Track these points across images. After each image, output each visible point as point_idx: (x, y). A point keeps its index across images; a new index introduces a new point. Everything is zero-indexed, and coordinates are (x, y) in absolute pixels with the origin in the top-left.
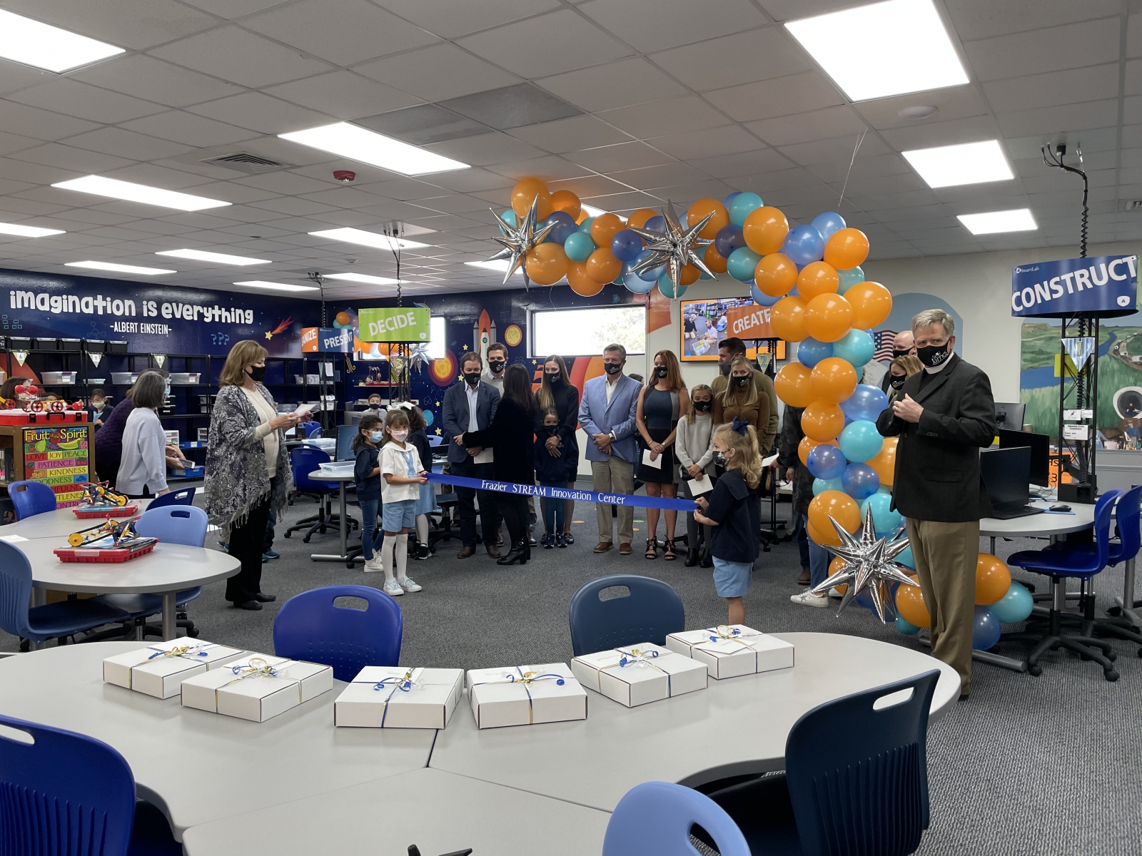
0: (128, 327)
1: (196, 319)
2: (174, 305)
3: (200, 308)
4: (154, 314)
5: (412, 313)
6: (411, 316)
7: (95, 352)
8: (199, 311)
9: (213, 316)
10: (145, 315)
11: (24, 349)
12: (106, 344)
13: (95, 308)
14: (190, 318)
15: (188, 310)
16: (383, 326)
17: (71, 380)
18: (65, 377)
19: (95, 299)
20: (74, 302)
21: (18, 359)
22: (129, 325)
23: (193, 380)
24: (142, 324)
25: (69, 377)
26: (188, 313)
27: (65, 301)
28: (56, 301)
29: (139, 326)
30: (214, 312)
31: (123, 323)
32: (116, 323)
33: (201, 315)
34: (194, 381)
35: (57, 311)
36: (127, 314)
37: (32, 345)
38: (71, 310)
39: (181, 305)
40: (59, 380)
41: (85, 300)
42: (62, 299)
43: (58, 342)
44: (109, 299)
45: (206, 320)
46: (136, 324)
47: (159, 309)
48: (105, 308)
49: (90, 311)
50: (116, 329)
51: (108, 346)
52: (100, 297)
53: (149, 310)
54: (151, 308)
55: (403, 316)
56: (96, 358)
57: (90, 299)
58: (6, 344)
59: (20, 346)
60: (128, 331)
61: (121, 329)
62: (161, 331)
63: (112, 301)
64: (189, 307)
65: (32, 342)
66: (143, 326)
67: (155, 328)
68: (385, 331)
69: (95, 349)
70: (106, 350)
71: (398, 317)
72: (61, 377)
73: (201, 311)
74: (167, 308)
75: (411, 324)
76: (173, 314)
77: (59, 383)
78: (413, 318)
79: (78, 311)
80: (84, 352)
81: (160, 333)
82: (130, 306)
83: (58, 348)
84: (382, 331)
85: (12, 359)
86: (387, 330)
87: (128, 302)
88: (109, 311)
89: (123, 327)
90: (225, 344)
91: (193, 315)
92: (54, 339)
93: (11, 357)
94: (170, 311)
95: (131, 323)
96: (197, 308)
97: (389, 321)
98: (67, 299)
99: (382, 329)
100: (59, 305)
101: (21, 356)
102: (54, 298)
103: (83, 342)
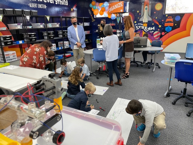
1: (53, 3)
7: (28, 15)
9: (58, 2)
11: (1, 14)
12: (31, 12)
17: (21, 27)
18: (19, 26)
22: (34, 5)
23: (57, 25)
24: (38, 4)
25: (20, 26)
30: (58, 0)
31: (32, 4)
32: (30, 4)
37: (3, 12)
40: (16, 27)
43: (13, 10)
45: (56, 3)
46: (36, 4)
50: (30, 6)
56: (28, 18)
60: (34, 7)
61: (32, 6)
62: (44, 7)
67: (42, 6)
69: (27, 14)
70: (31, 14)
76: (47, 1)
77: (17, 29)
80: (24, 15)
83: (14, 14)
91: (52, 1)
92: (12, 9)
103: (22, 11)
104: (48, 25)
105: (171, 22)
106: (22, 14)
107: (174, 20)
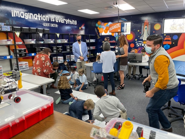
1: (64, 22)
4: (54, 21)
7: (41, 32)
8: (65, 20)
9: (68, 22)
11: (19, 31)
15: (62, 20)
17: (34, 42)
19: (38, 15)
21: (17, 35)
31: (46, 23)
32: (44, 23)
35: (27, 18)
36: (47, 20)
37: (21, 30)
38: (31, 18)
39: (60, 18)
40: (30, 42)
42: (28, 14)
43: (29, 29)
44: (41, 15)
45: (66, 23)
47: (55, 19)
48: (41, 18)
49: (37, 19)
50: (44, 25)
54: (53, 19)
57: (36, 15)
58: (12, 29)
59: (17, 30)
62: (56, 26)
65: (21, 29)
66: (51, 24)
67: (54, 25)
72: (31, 41)
79: (33, 18)
80: (37, 33)
82: (47, 18)
83: (29, 31)
85: (15, 35)
87: (47, 16)
89: (46, 25)
90: (71, 30)
93: (14, 34)
94: (58, 20)
95: (48, 23)
100: (27, 16)
101: (18, 34)
102: (26, 14)
103: (37, 29)
104: (58, 41)
105: (169, 41)
106: (37, 31)
107: (172, 39)
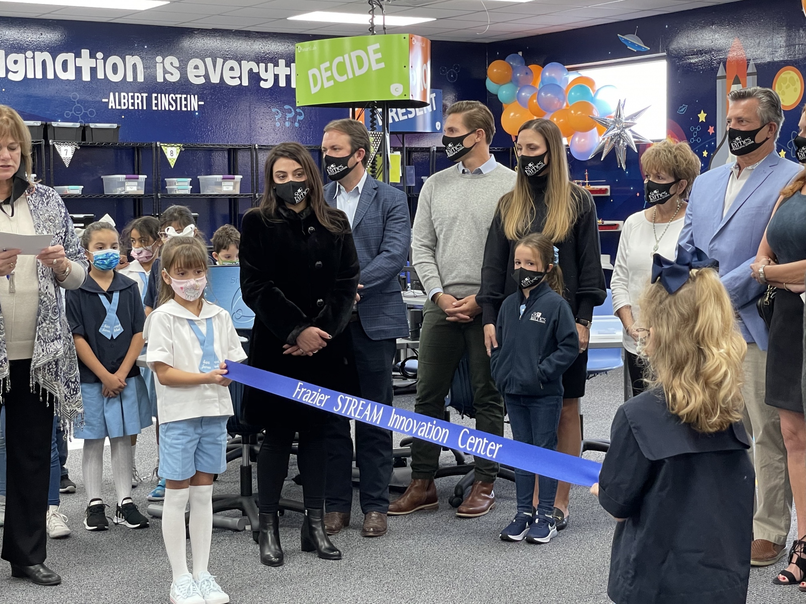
0: (131, 101)
1: (245, 83)
2: (209, 61)
3: (253, 65)
4: (175, 77)
5: (377, 46)
6: (376, 52)
8: (251, 70)
9: (276, 77)
10: (160, 79)
13: (78, 70)
14: (236, 82)
15: (232, 69)
16: (329, 73)
19: (78, 55)
20: (44, 63)
22: (133, 98)
23: (228, 187)
24: (154, 95)
26: (233, 74)
27: (30, 62)
28: (16, 62)
29: (149, 99)
30: (277, 70)
31: (122, 94)
32: (111, 94)
33: (255, 78)
34: (231, 188)
35: (18, 77)
36: (130, 79)
38: (39, 76)
39: (220, 61)
41: (61, 57)
42: (26, 58)
44: (100, 55)
45: (263, 85)
46: (145, 95)
47: (183, 69)
48: (93, 71)
49: (70, 75)
50: (111, 105)
51: (87, 133)
52: (85, 52)
53: (165, 72)
54: (169, 68)
55: (361, 53)
57: (70, 56)
60: (131, 108)
61: (120, 105)
62: (186, 106)
63: (105, 59)
64: (234, 64)
66: (156, 98)
67: (175, 101)
68: (332, 83)
69: (65, 136)
70: (84, 139)
71: (354, 54)
73: (255, 70)
74: (196, 67)
75: (375, 67)
76: (207, 76)
78: (379, 55)
79: (50, 76)
80: (47, 142)
81: (184, 109)
82: (135, 66)
84: (327, 85)
86: (335, 81)
87: (131, 60)
88: (100, 76)
89: (123, 101)
90: (297, 125)
91: (240, 78)
94: (202, 72)
95: (136, 95)
96: (247, 65)
97: (339, 63)
98: (33, 58)
99: (328, 79)
100: (20, 67)
102: (13, 57)
103: (46, 127)
104: (174, 184)
